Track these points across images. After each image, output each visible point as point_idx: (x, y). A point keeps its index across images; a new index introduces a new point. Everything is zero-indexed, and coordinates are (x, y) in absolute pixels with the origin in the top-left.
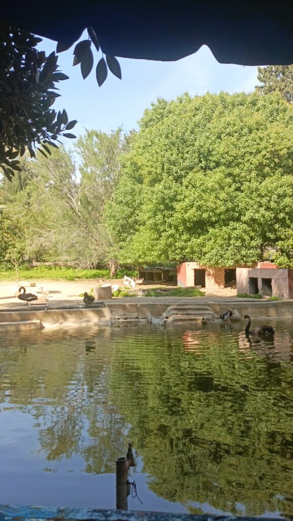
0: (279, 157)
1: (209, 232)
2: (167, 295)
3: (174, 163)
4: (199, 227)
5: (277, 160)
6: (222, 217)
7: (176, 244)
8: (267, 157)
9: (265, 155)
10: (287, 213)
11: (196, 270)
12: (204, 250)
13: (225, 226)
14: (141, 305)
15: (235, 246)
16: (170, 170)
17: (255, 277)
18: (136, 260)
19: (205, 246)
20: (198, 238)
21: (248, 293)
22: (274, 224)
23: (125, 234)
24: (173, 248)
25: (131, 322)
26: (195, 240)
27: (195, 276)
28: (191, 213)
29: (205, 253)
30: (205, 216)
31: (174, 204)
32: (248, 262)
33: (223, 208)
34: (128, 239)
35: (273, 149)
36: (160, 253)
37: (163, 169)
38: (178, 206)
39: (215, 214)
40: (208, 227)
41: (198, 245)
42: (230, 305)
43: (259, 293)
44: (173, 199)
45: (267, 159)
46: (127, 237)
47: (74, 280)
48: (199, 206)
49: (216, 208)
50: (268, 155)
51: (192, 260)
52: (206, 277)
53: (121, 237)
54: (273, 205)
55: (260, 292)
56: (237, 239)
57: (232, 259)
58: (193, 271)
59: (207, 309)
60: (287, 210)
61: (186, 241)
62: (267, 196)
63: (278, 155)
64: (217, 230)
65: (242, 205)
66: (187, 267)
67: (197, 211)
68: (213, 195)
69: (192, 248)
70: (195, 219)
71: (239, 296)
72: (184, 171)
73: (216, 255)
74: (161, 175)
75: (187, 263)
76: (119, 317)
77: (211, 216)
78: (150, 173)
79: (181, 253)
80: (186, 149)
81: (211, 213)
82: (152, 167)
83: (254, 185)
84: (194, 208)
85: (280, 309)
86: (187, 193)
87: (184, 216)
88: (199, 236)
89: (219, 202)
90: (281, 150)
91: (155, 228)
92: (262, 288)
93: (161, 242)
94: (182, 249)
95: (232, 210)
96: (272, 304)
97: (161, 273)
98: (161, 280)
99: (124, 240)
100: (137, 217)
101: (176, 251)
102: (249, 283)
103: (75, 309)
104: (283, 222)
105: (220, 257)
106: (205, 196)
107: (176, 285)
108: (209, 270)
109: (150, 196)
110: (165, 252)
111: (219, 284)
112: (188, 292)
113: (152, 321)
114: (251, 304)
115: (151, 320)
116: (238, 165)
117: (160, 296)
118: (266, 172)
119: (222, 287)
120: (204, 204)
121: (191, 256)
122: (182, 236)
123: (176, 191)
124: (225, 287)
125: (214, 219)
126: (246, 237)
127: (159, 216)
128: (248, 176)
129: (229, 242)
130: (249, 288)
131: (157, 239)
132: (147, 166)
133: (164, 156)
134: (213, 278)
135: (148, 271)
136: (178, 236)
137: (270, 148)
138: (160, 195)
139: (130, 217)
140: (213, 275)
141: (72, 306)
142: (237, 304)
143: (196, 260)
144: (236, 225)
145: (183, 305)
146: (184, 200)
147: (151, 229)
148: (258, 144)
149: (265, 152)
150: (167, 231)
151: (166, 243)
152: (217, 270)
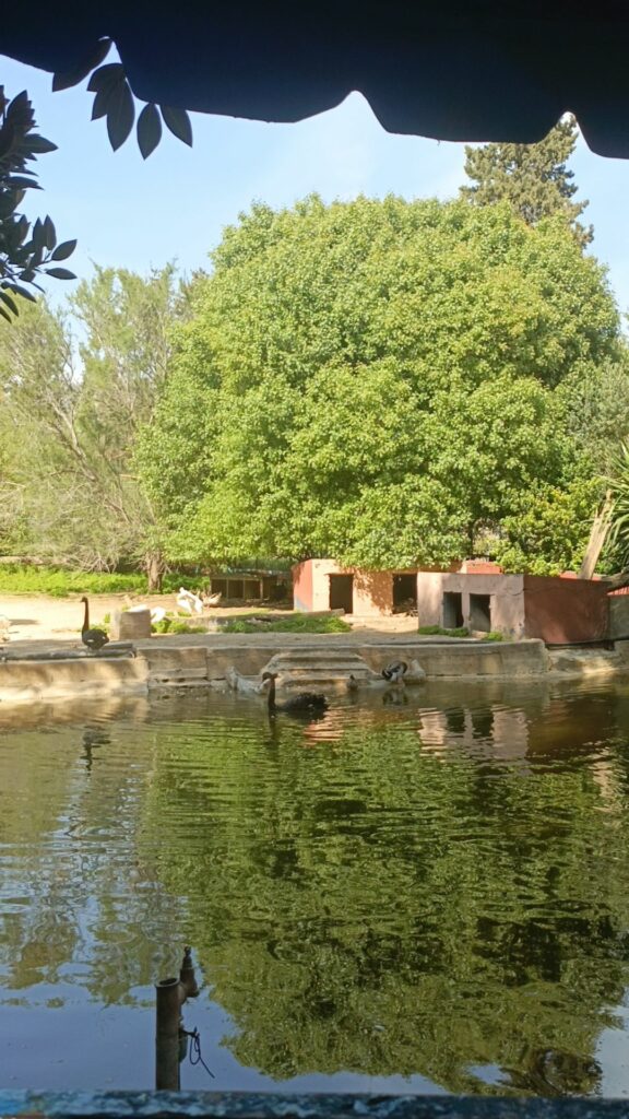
0: (509, 340)
1: (362, 495)
2: (271, 630)
3: (287, 346)
4: (340, 484)
5: (503, 346)
6: (389, 463)
7: (292, 520)
8: (483, 338)
9: (480, 335)
10: (523, 459)
11: (332, 577)
12: (351, 533)
13: (396, 484)
14: (215, 651)
15: (415, 526)
16: (278, 360)
17: (455, 590)
18: (204, 553)
19: (354, 525)
20: (339, 508)
21: (442, 626)
22: (496, 481)
23: (180, 498)
24: (284, 529)
25: (191, 687)
26: (332, 512)
27: (331, 589)
28: (325, 455)
29: (353, 541)
30: (353, 460)
31: (288, 434)
32: (441, 560)
33: (391, 446)
34: (188, 508)
35: (496, 323)
36: (256, 538)
37: (264, 357)
38: (295, 439)
39: (375, 458)
40: (360, 486)
41: (338, 522)
42: (404, 650)
43: (464, 625)
44: (286, 423)
45: (483, 343)
46: (184, 503)
47: (67, 596)
48: (341, 439)
49: (378, 445)
50: (486, 336)
51: (324, 555)
52: (355, 592)
53: (172, 504)
54: (494, 439)
55: (467, 623)
56: (419, 511)
57: (410, 553)
58: (328, 578)
59: (356, 660)
60: (524, 451)
61: (312, 515)
62: (482, 421)
63: (506, 334)
64: (378, 493)
65: (430, 440)
66: (315, 571)
67: (337, 452)
68: (371, 417)
69: (326, 529)
70: (332, 467)
71: (422, 631)
72: (309, 365)
73: (376, 545)
74: (260, 371)
75: (315, 561)
76: (166, 678)
77: (366, 462)
78: (235, 366)
79: (302, 540)
80: (315, 315)
81: (365, 456)
82: (240, 352)
83: (456, 396)
84: (330, 444)
85: (507, 658)
86: (315, 411)
87: (310, 461)
88: (341, 504)
89: (383, 433)
90: (512, 325)
91: (246, 485)
92: (471, 615)
93: (259, 515)
94: (304, 530)
95: (410, 449)
96: (490, 648)
97: (259, 582)
98: (258, 596)
99: (178, 511)
100: (207, 461)
101: (292, 536)
102: (444, 604)
103: (68, 660)
104: (514, 477)
105: (383, 550)
106: (354, 420)
107: (291, 608)
108: (360, 576)
109: (236, 415)
110: (267, 536)
111: (382, 607)
112: (314, 622)
113: (238, 686)
114: (447, 649)
115: (236, 683)
116: (423, 353)
117: (257, 631)
118: (480, 371)
119: (388, 612)
120: (351, 436)
121: (324, 546)
122: (304, 503)
123: (292, 407)
124: (394, 612)
125: (371, 468)
126: (440, 508)
127: (256, 460)
128: (443, 378)
129: (403, 517)
130: (444, 614)
131: (251, 509)
132: (231, 351)
133: (266, 331)
134: (370, 594)
135: (231, 578)
136: (296, 504)
137: (491, 321)
138: (257, 414)
139: (192, 459)
140: (369, 586)
141: (62, 653)
142: (418, 649)
143: (333, 555)
144: (419, 481)
145: (305, 651)
146: (308, 426)
147: (237, 487)
148: (466, 311)
149: (480, 329)
150: (273, 493)
151: (271, 519)
152: (378, 576)
